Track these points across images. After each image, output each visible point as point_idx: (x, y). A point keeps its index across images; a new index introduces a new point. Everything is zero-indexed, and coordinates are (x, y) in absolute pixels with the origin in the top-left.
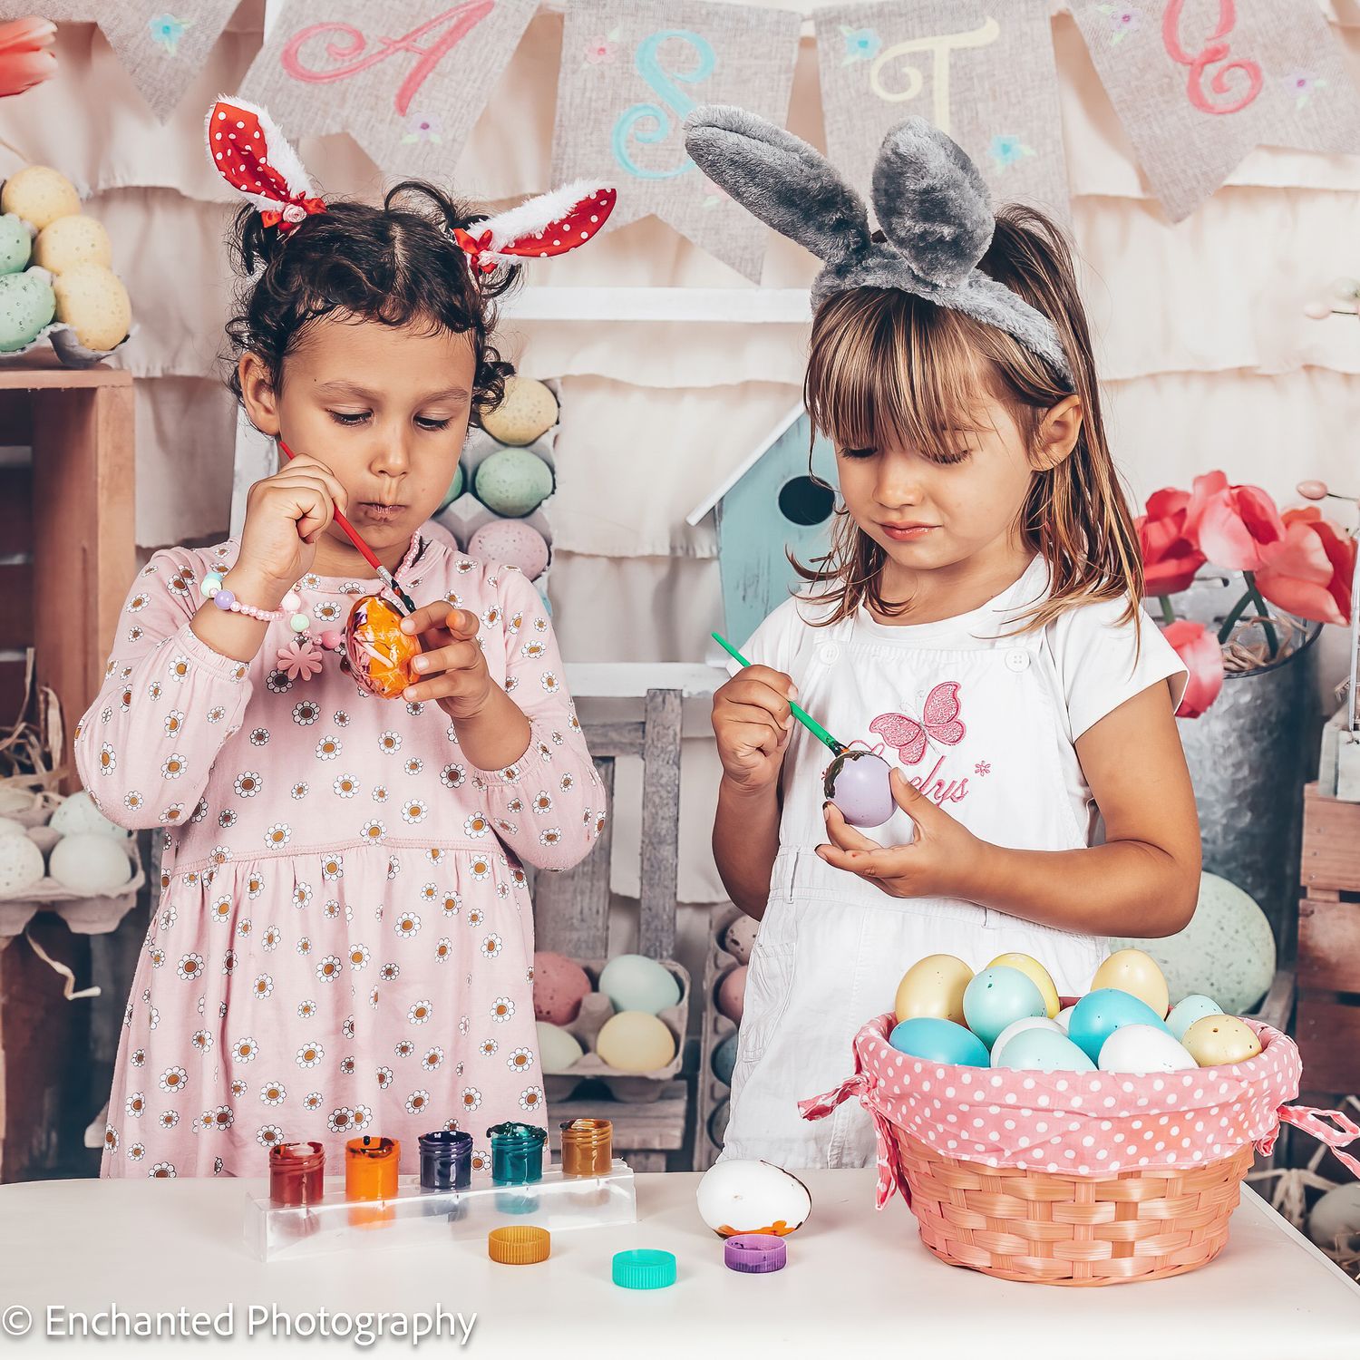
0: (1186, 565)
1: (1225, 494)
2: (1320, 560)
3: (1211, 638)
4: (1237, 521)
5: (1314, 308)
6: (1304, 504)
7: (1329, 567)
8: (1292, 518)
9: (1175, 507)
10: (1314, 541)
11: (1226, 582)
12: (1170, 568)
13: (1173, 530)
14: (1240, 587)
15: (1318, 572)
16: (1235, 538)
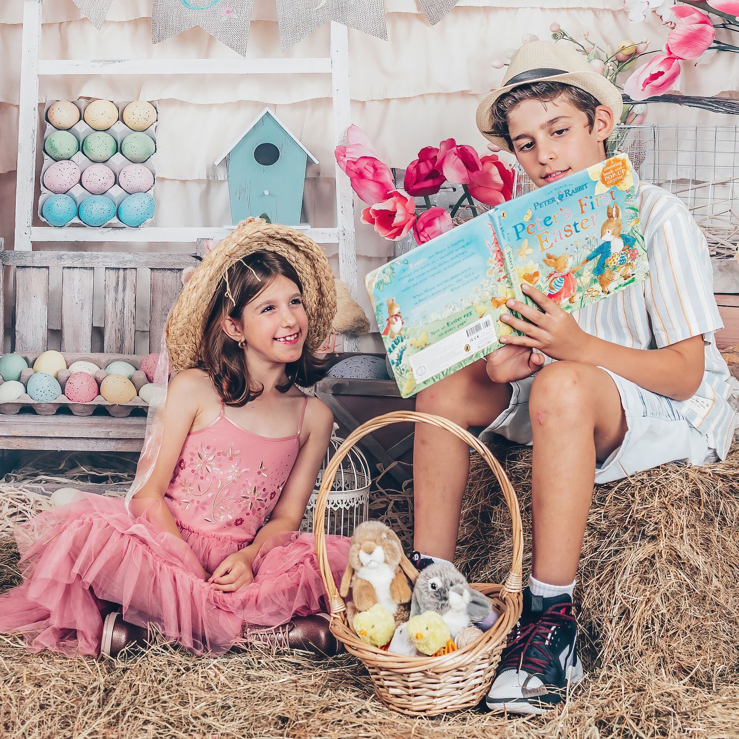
0: (437, 182)
1: (454, 149)
2: (498, 179)
3: (448, 215)
4: (459, 162)
5: (497, 63)
6: (490, 154)
7: (502, 182)
8: (485, 160)
9: (432, 155)
10: (495, 171)
11: (454, 190)
12: (429, 183)
13: (430, 165)
14: (461, 192)
15: (497, 184)
16: (459, 169)
